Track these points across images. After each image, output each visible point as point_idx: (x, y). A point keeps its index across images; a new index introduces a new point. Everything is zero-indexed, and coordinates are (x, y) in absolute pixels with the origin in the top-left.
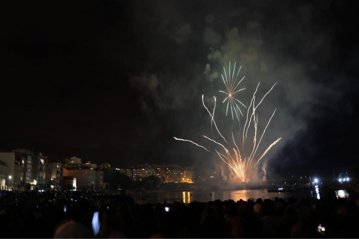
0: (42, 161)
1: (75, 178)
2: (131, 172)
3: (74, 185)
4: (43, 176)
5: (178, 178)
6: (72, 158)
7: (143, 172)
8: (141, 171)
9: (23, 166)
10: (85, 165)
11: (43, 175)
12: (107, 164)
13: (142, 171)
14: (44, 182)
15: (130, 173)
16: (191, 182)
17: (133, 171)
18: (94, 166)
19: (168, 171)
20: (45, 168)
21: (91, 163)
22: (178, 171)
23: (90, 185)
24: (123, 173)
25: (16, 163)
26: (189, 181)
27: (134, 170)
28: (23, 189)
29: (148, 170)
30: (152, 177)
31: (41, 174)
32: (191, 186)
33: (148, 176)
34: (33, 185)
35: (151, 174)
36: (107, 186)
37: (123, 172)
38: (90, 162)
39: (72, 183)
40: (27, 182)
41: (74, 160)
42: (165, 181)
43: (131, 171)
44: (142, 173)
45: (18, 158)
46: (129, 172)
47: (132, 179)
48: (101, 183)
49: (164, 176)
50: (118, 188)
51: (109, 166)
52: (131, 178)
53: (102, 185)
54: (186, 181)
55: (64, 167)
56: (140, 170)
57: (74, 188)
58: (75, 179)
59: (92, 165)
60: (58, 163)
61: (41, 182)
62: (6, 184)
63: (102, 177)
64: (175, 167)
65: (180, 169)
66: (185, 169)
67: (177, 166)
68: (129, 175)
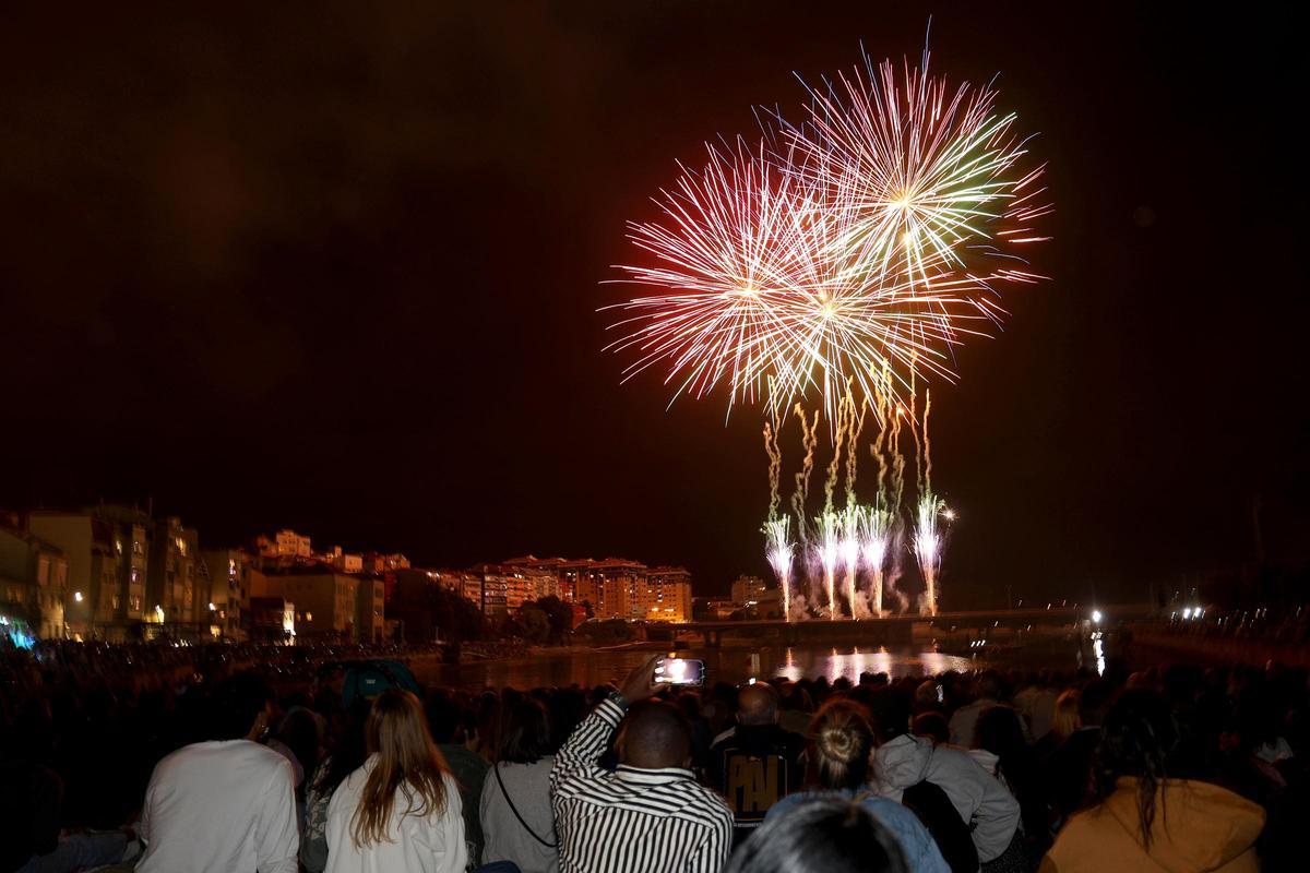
0: (181, 544)
1: (289, 601)
2: (476, 586)
3: (289, 625)
4: (186, 596)
5: (635, 607)
6: (279, 537)
7: (518, 586)
8: (511, 582)
9: (118, 560)
10: (323, 559)
11: (185, 589)
12: (397, 557)
13: (516, 583)
14: (187, 616)
15: (473, 589)
16: (680, 620)
17: (483, 581)
18: (354, 563)
19: (602, 583)
20: (190, 568)
21: (344, 553)
22: (636, 583)
23: (339, 626)
24: (452, 589)
25: (95, 552)
26: (674, 616)
27: (488, 578)
28: (119, 637)
29: (535, 578)
30: (548, 604)
31: (178, 589)
32: (681, 634)
33: (535, 599)
34: (154, 625)
35: (546, 593)
36: (397, 631)
37: (452, 584)
38: (338, 550)
39: (281, 618)
40: (132, 614)
41: (291, 544)
42: (591, 615)
43: (480, 583)
44: (515, 589)
45: (103, 535)
46: (471, 585)
47: (483, 603)
48: (378, 620)
49: (591, 599)
50: (434, 639)
51: (405, 563)
52: (479, 605)
53: (379, 628)
54: (663, 618)
55: (254, 568)
56: (508, 579)
57: (288, 636)
58: (292, 606)
59: (348, 558)
60: (231, 553)
61: (178, 616)
62: (66, 618)
63: (379, 602)
64: (625, 568)
65: (644, 576)
66: (659, 577)
67: (632, 564)
68: (471, 593)
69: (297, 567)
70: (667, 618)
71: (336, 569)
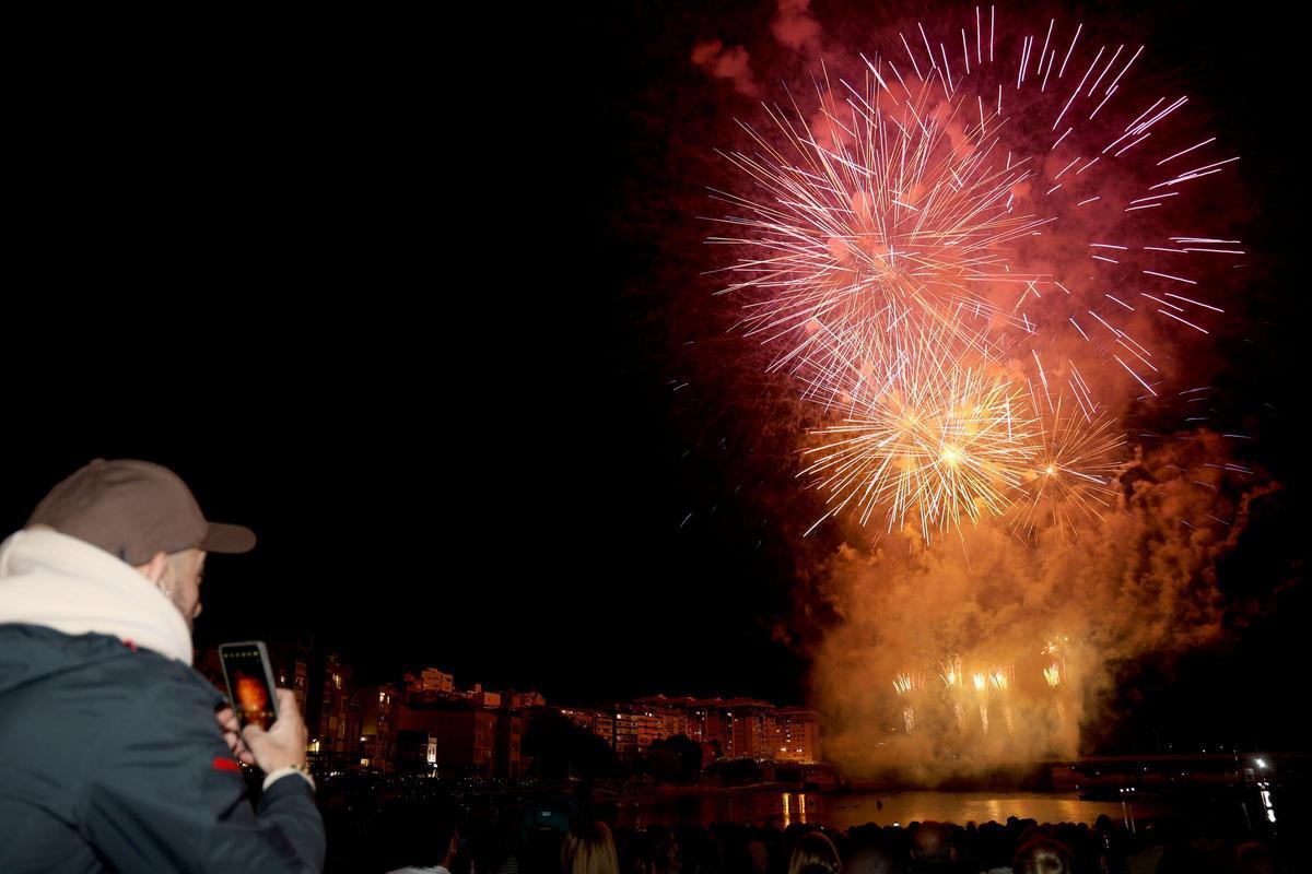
0: (337, 679)
1: (432, 736)
2: (608, 723)
3: (432, 758)
4: (340, 727)
5: (763, 747)
6: (424, 673)
7: (649, 724)
8: (641, 720)
10: (464, 695)
11: (339, 723)
12: (533, 694)
13: (646, 721)
14: (340, 747)
15: (606, 726)
16: (809, 762)
17: (615, 719)
18: (493, 699)
19: (730, 722)
20: (344, 702)
21: (484, 689)
22: (765, 723)
23: (478, 761)
24: (585, 726)
26: (803, 756)
27: (619, 717)
29: (665, 717)
30: (678, 741)
31: (333, 721)
32: (811, 774)
33: (664, 738)
35: (676, 732)
36: (532, 766)
37: (584, 723)
38: (478, 687)
39: (425, 752)
41: (436, 681)
42: (719, 753)
43: (611, 721)
44: (646, 727)
46: (603, 723)
47: (614, 745)
48: (515, 756)
49: (719, 738)
50: (568, 776)
51: (540, 700)
52: (611, 742)
53: (515, 764)
54: (792, 758)
55: (400, 703)
56: (640, 717)
57: (431, 768)
58: (435, 740)
59: (487, 695)
60: (382, 686)
61: (330, 746)
63: (516, 738)
64: (753, 707)
65: (771, 716)
66: (788, 717)
67: (760, 704)
68: (602, 731)
69: (440, 702)
70: (795, 759)
71: (477, 704)
